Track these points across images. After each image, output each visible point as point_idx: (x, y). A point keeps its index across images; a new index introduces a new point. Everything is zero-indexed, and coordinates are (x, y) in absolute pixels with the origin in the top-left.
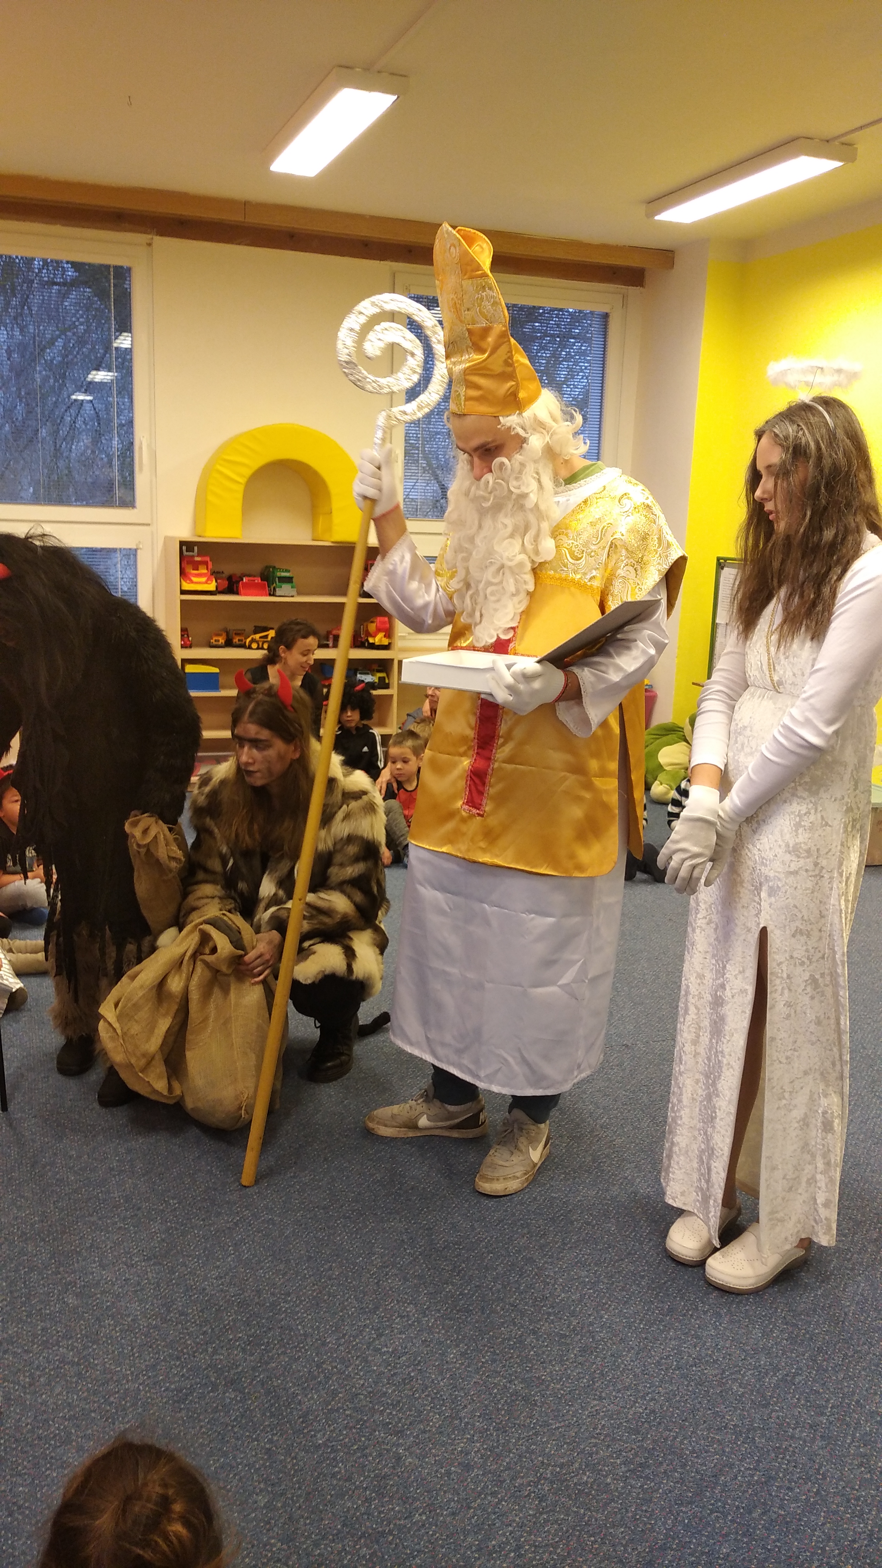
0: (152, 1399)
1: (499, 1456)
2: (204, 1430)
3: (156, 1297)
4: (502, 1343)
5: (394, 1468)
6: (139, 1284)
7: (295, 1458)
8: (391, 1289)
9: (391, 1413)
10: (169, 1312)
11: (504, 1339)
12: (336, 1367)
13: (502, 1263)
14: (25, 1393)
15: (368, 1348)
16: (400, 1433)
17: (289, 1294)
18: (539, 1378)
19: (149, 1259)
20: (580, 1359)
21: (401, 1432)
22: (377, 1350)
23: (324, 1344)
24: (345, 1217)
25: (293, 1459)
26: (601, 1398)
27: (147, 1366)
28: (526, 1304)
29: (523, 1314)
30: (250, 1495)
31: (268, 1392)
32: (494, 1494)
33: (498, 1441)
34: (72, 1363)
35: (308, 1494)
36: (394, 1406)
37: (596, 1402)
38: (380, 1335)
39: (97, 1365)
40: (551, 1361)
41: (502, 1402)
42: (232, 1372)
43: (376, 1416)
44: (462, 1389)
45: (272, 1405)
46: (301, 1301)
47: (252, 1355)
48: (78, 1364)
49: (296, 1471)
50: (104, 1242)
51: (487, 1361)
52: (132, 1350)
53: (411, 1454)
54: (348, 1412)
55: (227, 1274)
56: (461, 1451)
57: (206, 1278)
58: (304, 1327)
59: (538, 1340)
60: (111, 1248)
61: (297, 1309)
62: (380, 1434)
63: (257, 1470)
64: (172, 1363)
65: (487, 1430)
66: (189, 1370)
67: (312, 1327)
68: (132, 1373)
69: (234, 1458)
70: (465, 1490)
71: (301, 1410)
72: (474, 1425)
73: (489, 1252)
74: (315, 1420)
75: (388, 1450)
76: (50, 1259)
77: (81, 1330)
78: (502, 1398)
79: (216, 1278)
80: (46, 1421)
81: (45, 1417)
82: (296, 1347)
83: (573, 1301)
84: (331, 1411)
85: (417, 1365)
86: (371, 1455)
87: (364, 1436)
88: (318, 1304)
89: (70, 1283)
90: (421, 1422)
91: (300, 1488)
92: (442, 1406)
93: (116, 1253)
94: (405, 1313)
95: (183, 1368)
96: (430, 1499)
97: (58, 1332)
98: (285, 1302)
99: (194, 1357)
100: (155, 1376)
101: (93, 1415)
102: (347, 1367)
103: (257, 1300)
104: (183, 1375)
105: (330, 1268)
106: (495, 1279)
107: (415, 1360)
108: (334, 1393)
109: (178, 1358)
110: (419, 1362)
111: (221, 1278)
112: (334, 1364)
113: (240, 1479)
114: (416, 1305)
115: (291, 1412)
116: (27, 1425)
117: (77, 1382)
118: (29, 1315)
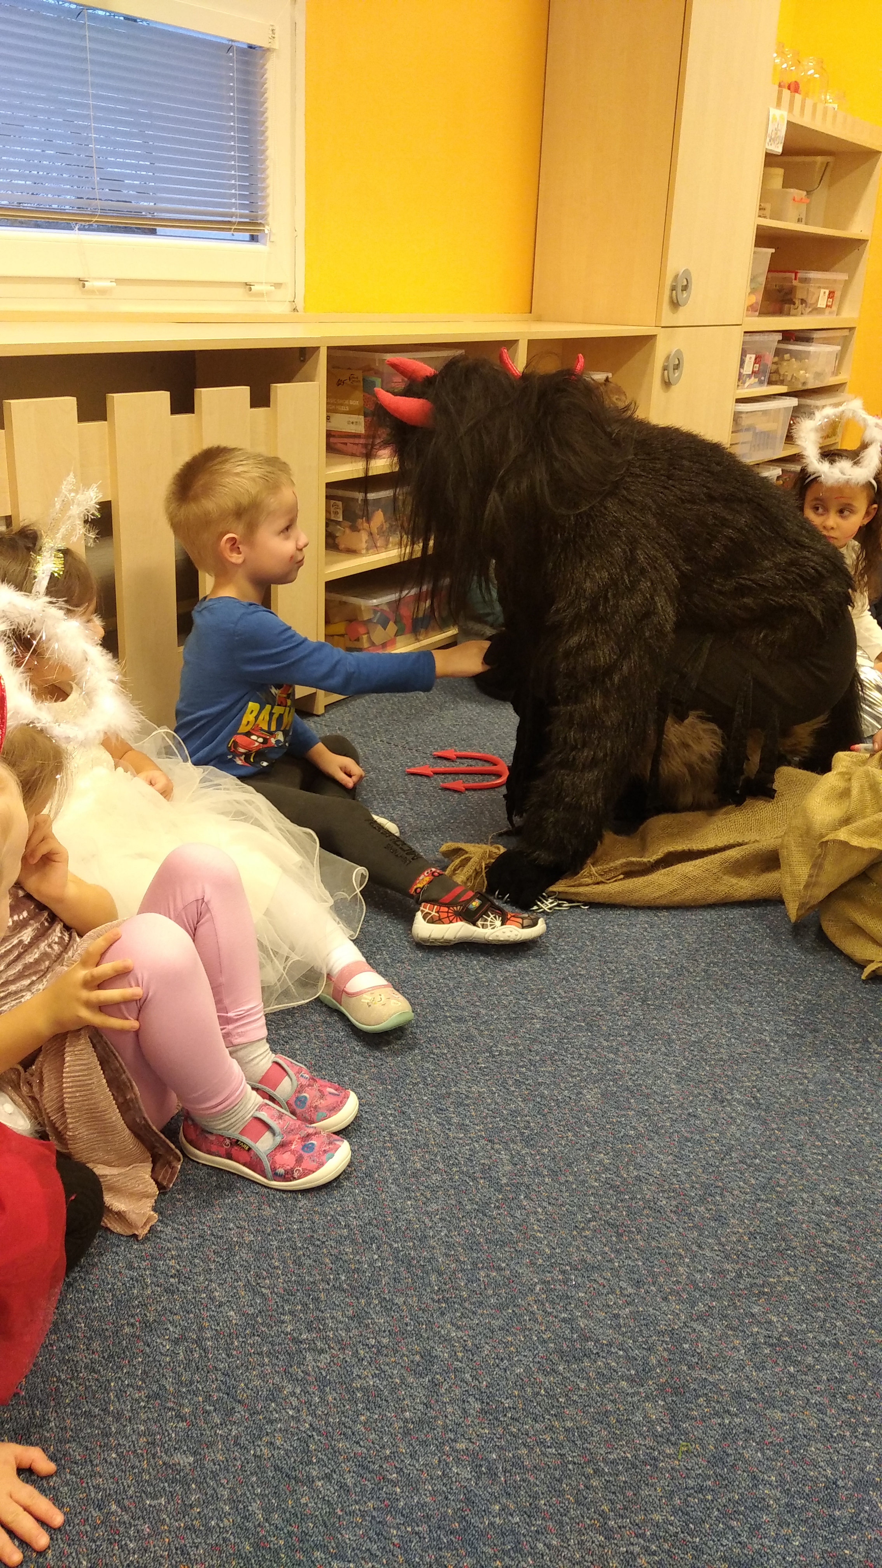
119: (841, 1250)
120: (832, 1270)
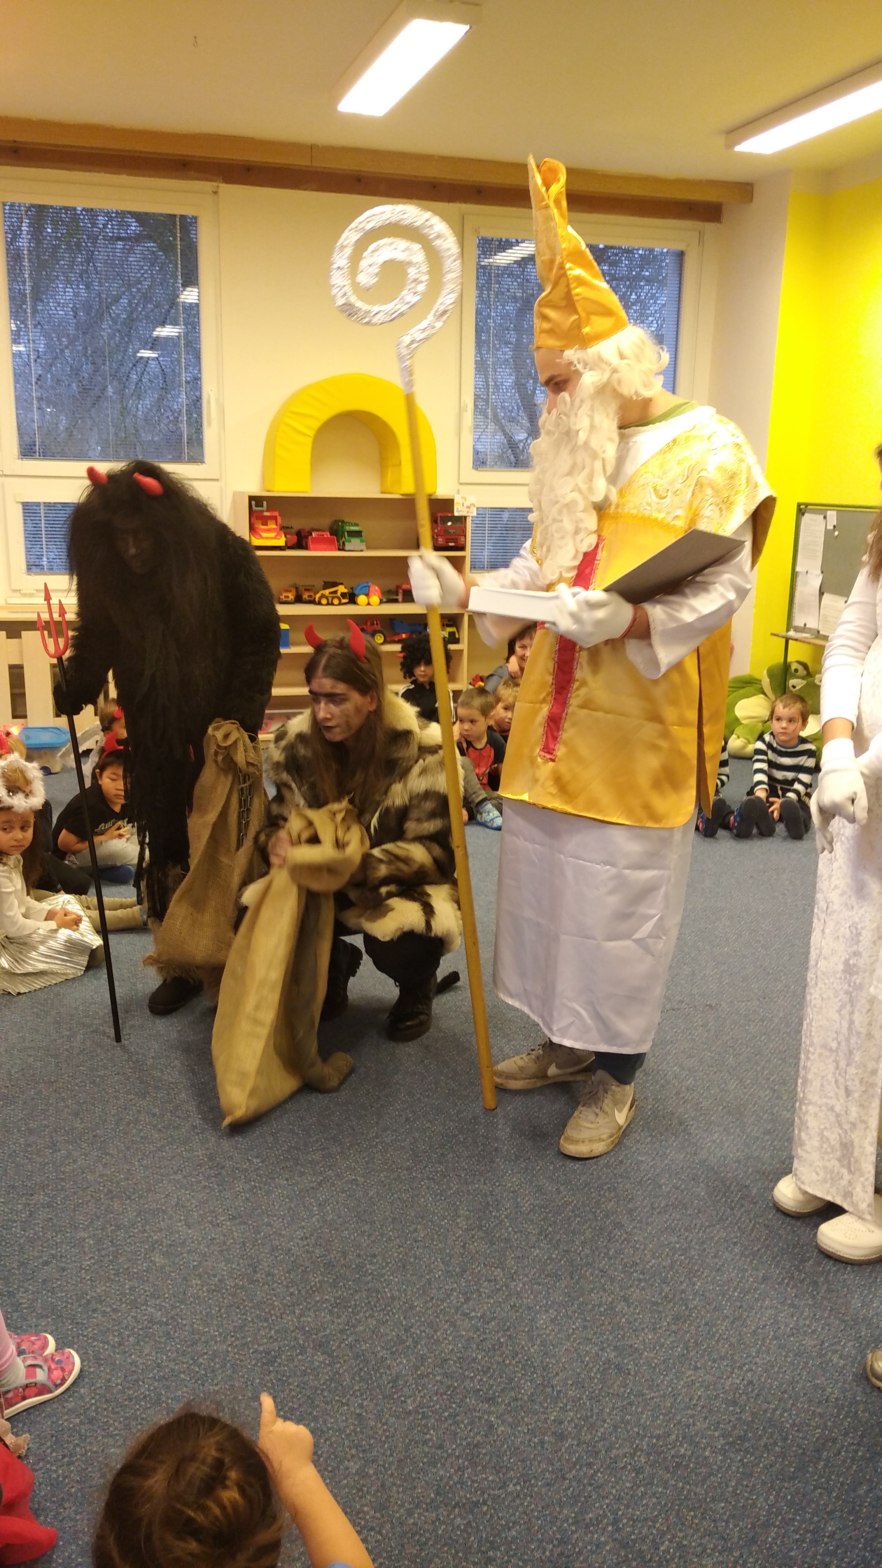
0: (241, 1361)
1: (592, 1425)
2: (293, 1393)
3: (242, 1257)
4: (593, 1309)
5: (486, 1436)
6: (225, 1243)
7: (386, 1424)
8: (477, 1252)
9: (481, 1380)
10: (255, 1272)
11: (594, 1306)
12: (424, 1331)
13: (590, 1226)
14: (114, 1353)
15: (456, 1312)
16: (491, 1400)
17: (374, 1256)
18: (631, 1346)
19: (234, 1218)
20: (674, 1328)
21: (493, 1399)
22: (465, 1315)
23: (412, 1307)
24: (428, 1178)
25: (383, 1425)
26: (696, 1368)
27: (235, 1327)
28: (616, 1270)
29: (612, 1280)
30: (341, 1462)
31: (357, 1357)
32: (590, 1465)
33: (592, 1410)
34: (160, 1323)
35: (400, 1461)
36: (485, 1373)
37: (691, 1372)
38: (467, 1300)
39: (185, 1325)
40: (643, 1329)
41: (595, 1370)
42: (320, 1335)
43: (467, 1383)
44: (554, 1356)
45: (361, 1369)
46: (388, 1263)
47: (339, 1317)
48: (167, 1324)
49: (387, 1437)
50: (188, 1200)
51: (577, 1328)
52: (220, 1310)
53: (503, 1422)
54: (438, 1378)
55: (311, 1235)
56: (554, 1421)
57: (292, 1239)
58: (390, 1290)
59: (629, 1307)
60: (196, 1206)
61: (384, 1271)
62: (471, 1401)
63: (348, 1435)
64: (261, 1324)
65: (580, 1398)
66: (277, 1332)
67: (399, 1290)
68: (220, 1335)
69: (325, 1422)
70: (559, 1460)
71: (391, 1375)
72: (566, 1394)
73: (576, 1216)
74: (405, 1385)
75: (480, 1418)
76: (137, 1216)
77: (169, 1289)
78: (594, 1366)
79: (302, 1239)
80: (137, 1381)
81: (135, 1377)
82: (383, 1310)
83: (664, 1267)
84: (422, 1376)
85: (508, 1330)
86: (463, 1422)
87: (455, 1403)
88: (404, 1267)
89: (157, 1241)
90: (513, 1389)
91: (391, 1455)
92: (533, 1373)
93: (202, 1212)
94: (492, 1278)
95: (271, 1329)
96: (524, 1469)
97: (146, 1291)
98: (371, 1263)
99: (282, 1318)
100: (244, 1338)
101: (182, 1376)
102: (436, 1331)
103: (343, 1262)
104: (271, 1337)
105: (416, 1230)
106: (584, 1243)
107: (504, 1325)
108: (423, 1359)
109: (266, 1320)
110: (509, 1327)
111: (307, 1238)
112: (422, 1328)
113: (331, 1445)
114: (503, 1269)
115: (381, 1377)
116: (117, 1385)
117: (165, 1343)
118: (117, 1274)
119: (325, 1256)
120: (329, 1265)
